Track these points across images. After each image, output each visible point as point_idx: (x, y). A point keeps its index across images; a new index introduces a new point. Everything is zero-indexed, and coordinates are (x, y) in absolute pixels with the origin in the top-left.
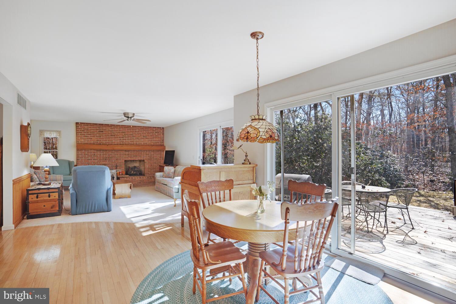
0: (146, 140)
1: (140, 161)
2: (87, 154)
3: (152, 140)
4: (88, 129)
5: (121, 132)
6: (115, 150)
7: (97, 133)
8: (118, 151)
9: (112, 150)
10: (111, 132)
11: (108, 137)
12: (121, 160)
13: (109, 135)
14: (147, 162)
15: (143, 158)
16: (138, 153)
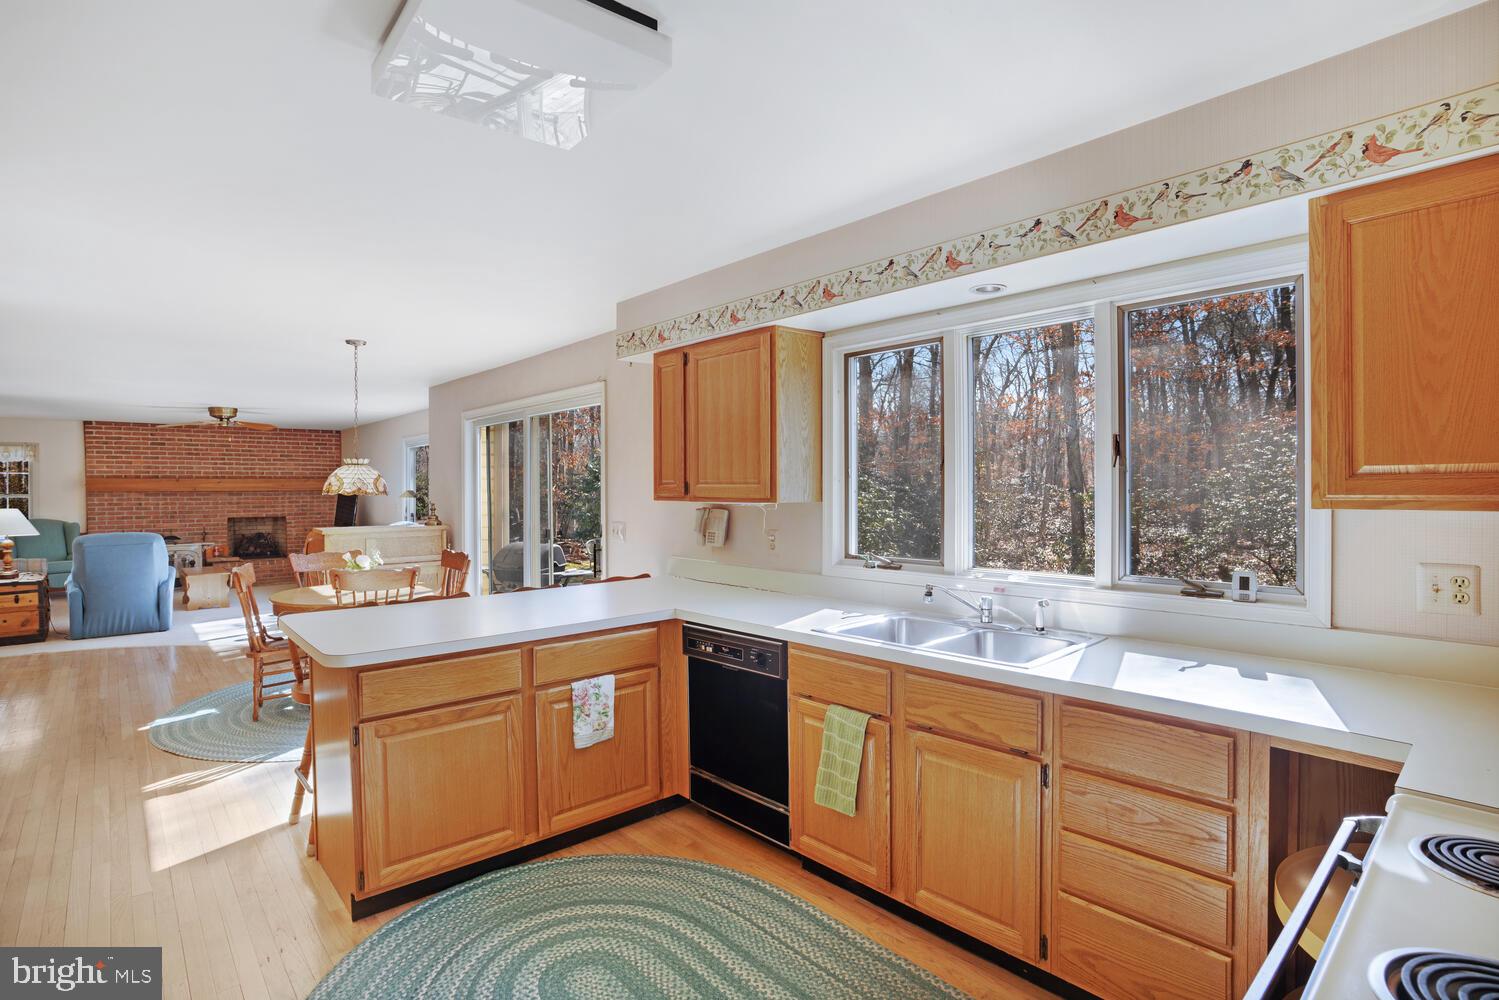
0: (290, 465)
1: (275, 519)
2: (116, 504)
3: (306, 465)
4: (120, 438)
5: (218, 446)
6: (199, 493)
7: (148, 448)
8: (208, 495)
9: (191, 493)
10: (188, 445)
11: (180, 459)
12: (218, 518)
13: (180, 454)
14: (292, 521)
15: (280, 511)
16: (267, 499)
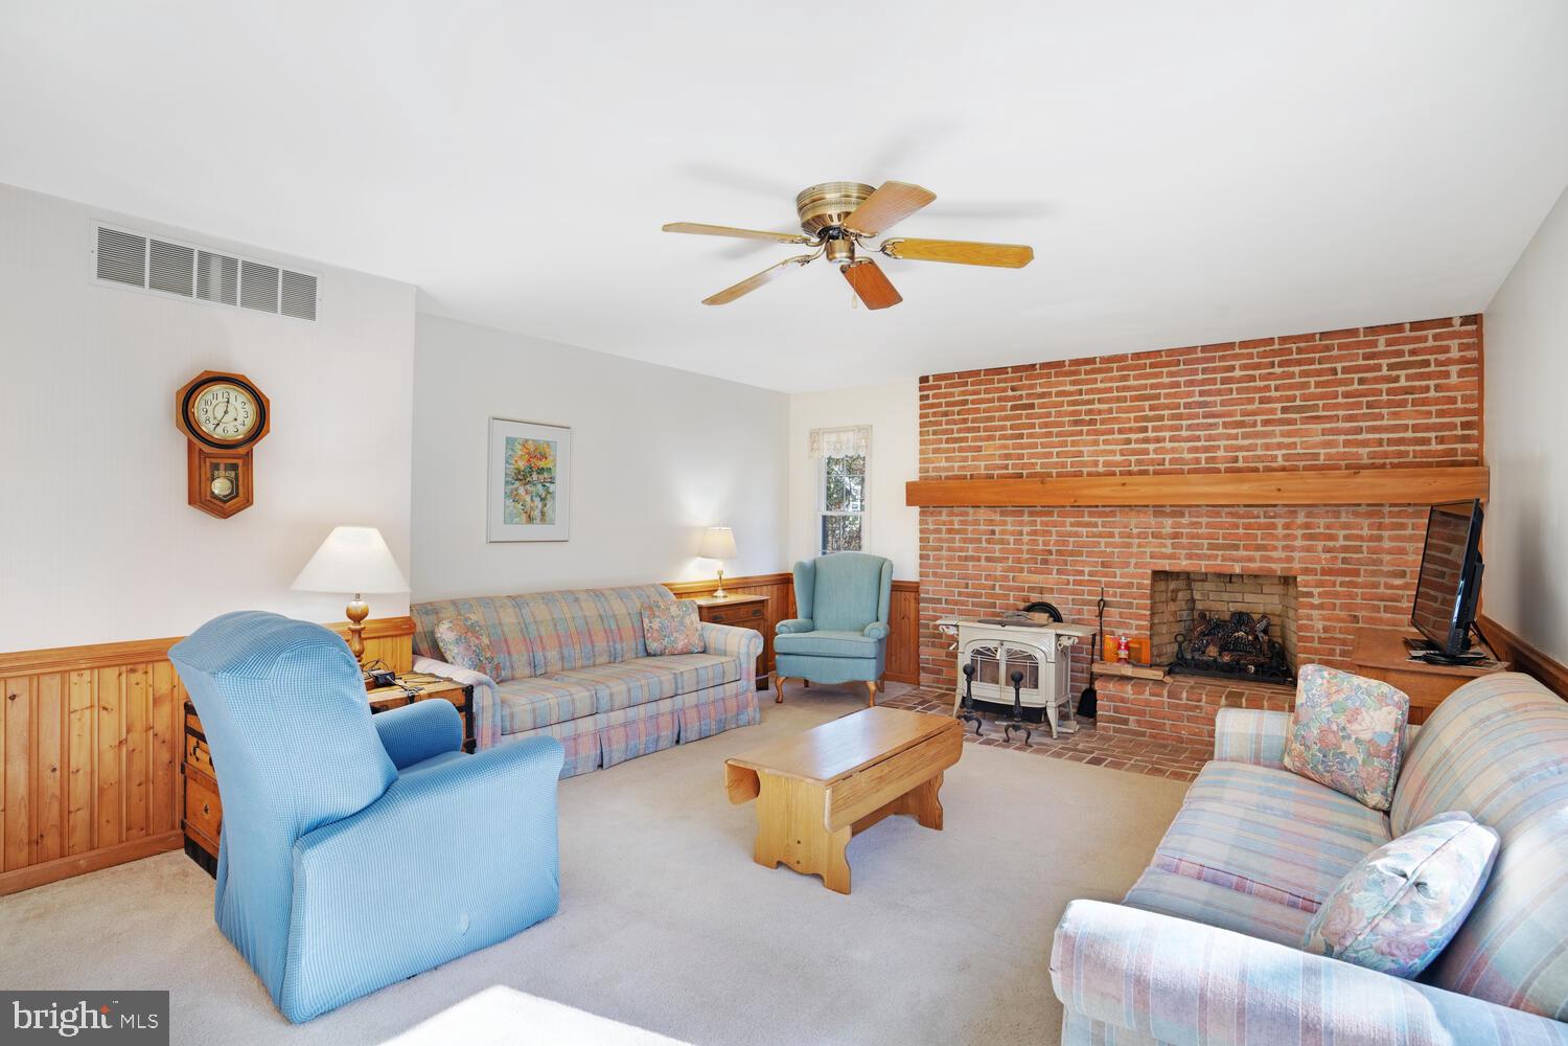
0: (1306, 434)
3: (1358, 430)
4: (966, 402)
5: (1134, 399)
6: (1096, 509)
8: (1113, 514)
9: (1078, 510)
10: (1074, 403)
11: (1059, 435)
12: (1131, 569)
13: (1061, 424)
14: (1316, 591)
15: (1280, 560)
16: (1247, 527)
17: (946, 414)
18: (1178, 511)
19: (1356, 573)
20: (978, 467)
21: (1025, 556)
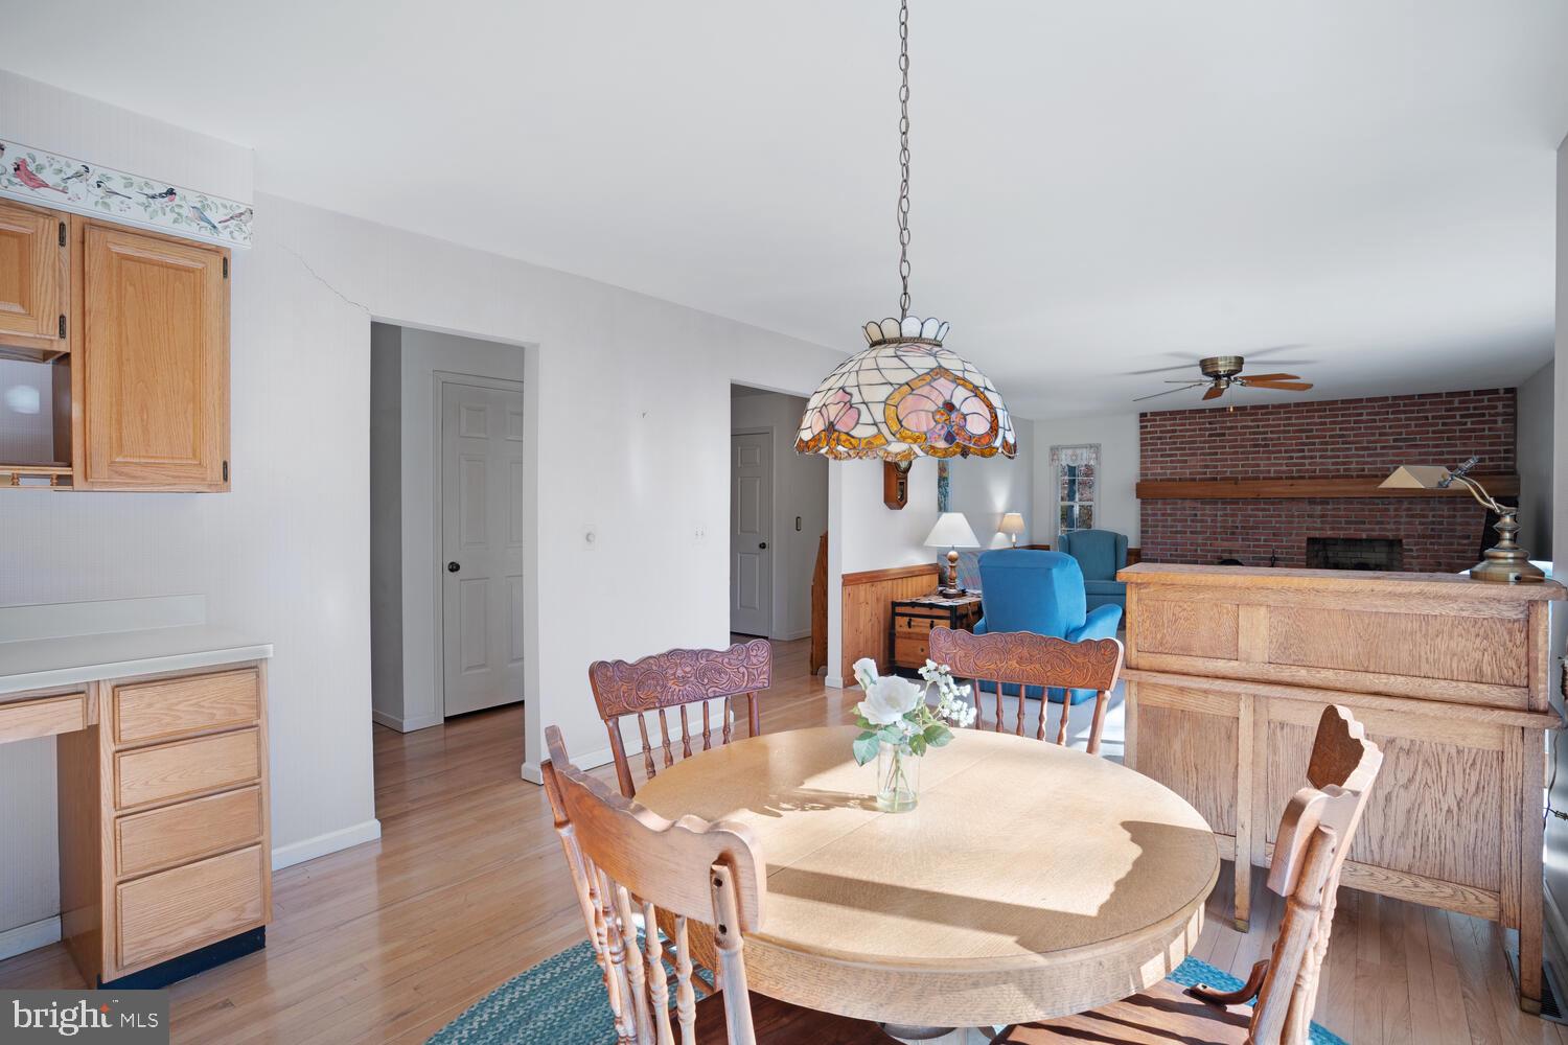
1: (1386, 543)
2: (1170, 515)
5: (1295, 431)
6: (1268, 500)
7: (1204, 442)
8: (1280, 503)
9: (1256, 501)
10: (1254, 433)
11: (1243, 453)
12: (1293, 537)
13: (1244, 447)
14: (1414, 548)
15: (1392, 530)
16: (1370, 510)
17: (1160, 438)
18: (1324, 501)
19: (1440, 537)
20: (1185, 473)
21: (1219, 530)
